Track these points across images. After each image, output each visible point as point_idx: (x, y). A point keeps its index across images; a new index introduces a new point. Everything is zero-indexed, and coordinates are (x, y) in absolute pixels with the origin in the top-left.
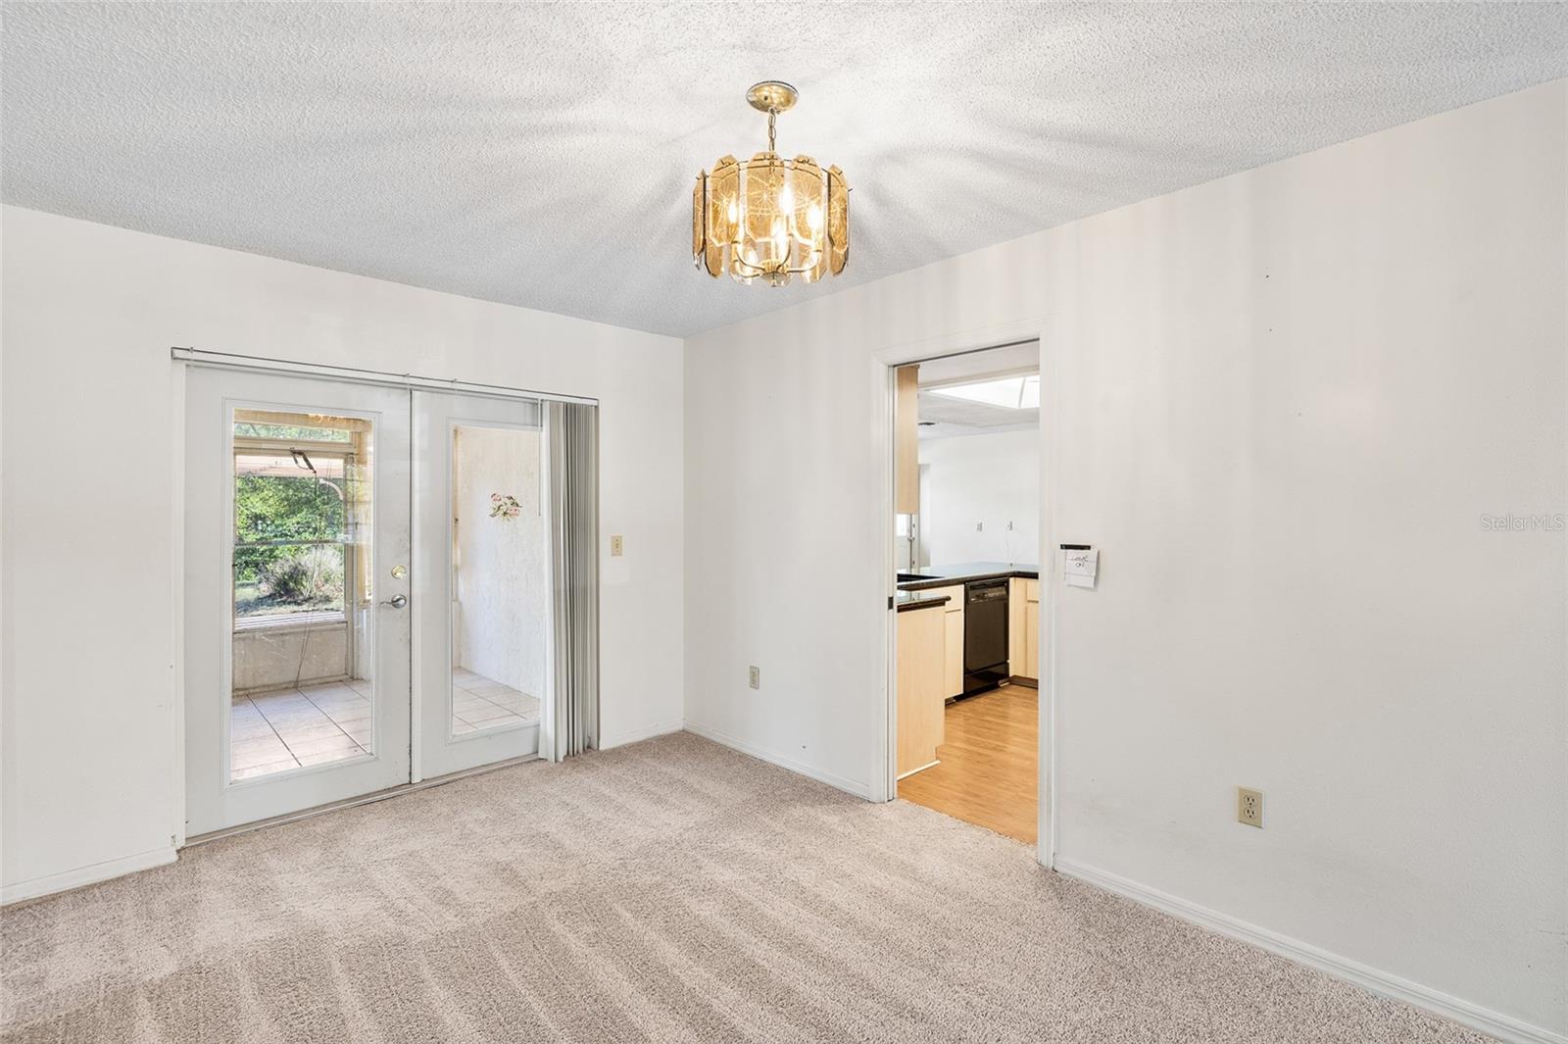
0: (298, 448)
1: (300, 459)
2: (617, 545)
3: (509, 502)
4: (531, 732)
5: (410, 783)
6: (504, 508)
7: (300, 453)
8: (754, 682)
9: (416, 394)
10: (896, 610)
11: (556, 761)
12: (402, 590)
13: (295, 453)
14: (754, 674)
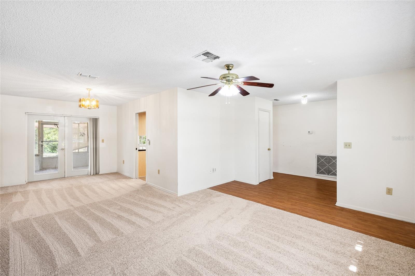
0: (55, 123)
1: (56, 126)
2: (103, 141)
3: (83, 134)
4: (87, 171)
5: (65, 177)
6: (82, 135)
7: (56, 124)
8: (124, 163)
9: (66, 117)
10: (138, 151)
11: (91, 175)
12: (63, 148)
13: (55, 124)
14: (124, 161)
